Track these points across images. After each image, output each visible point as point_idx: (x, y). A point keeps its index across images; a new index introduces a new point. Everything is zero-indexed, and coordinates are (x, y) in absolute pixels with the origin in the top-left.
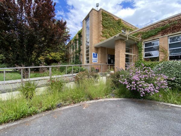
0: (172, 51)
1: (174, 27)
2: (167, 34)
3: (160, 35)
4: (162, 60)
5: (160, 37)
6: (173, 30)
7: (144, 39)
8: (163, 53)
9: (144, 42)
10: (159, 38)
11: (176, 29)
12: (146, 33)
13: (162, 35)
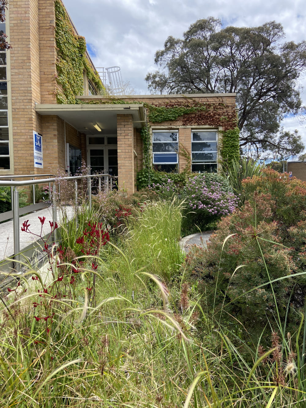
0: (195, 156)
1: (201, 115)
2: (190, 125)
3: (181, 123)
4: (183, 171)
5: (181, 127)
6: (199, 120)
7: (153, 123)
8: (184, 157)
9: (153, 129)
10: (178, 129)
11: (202, 119)
12: (158, 112)
13: (184, 125)
